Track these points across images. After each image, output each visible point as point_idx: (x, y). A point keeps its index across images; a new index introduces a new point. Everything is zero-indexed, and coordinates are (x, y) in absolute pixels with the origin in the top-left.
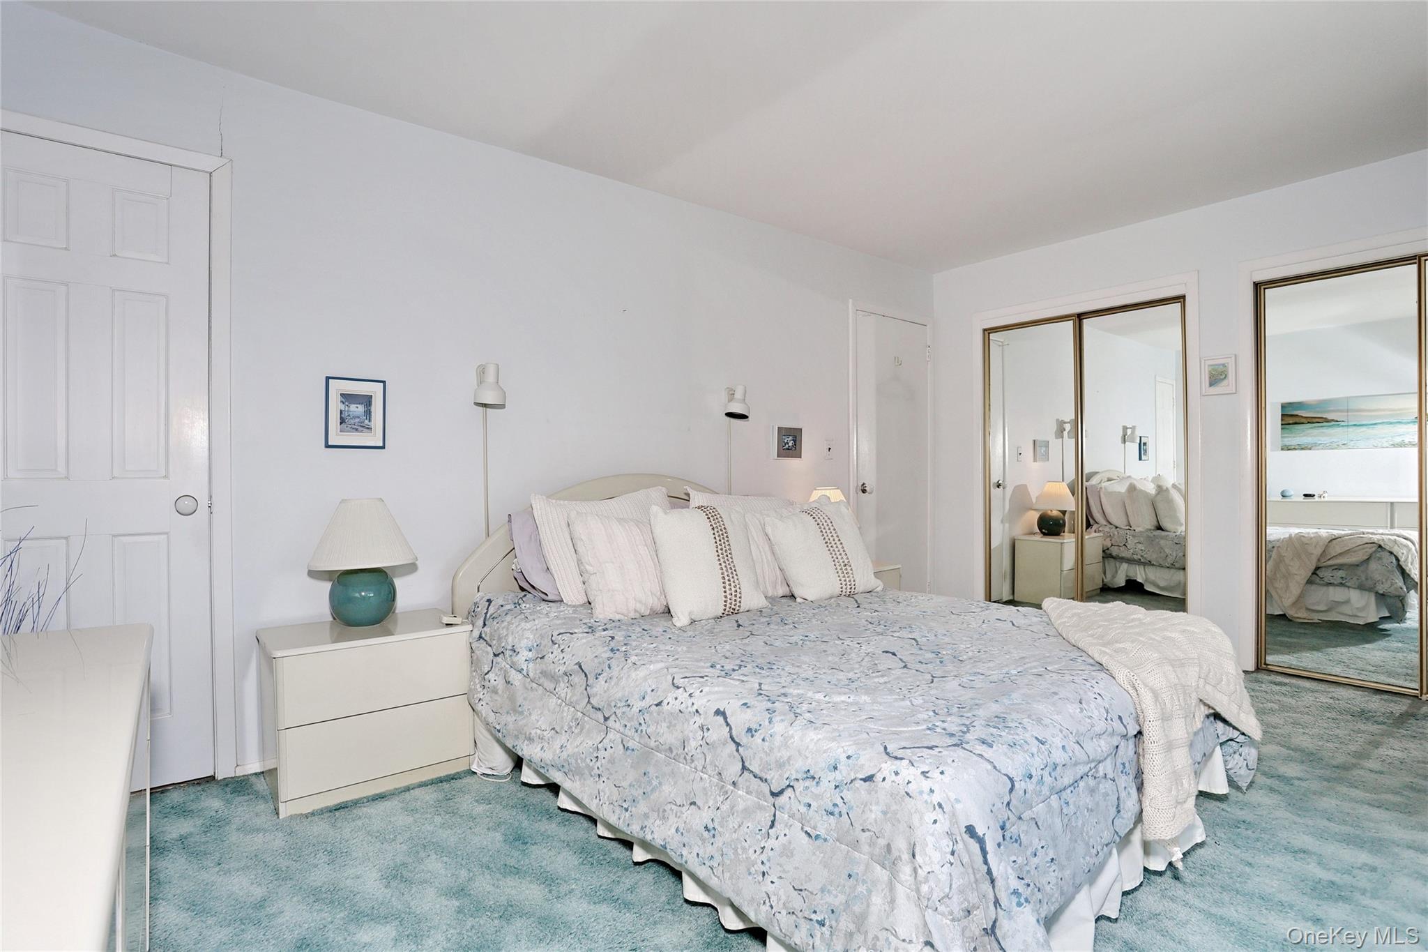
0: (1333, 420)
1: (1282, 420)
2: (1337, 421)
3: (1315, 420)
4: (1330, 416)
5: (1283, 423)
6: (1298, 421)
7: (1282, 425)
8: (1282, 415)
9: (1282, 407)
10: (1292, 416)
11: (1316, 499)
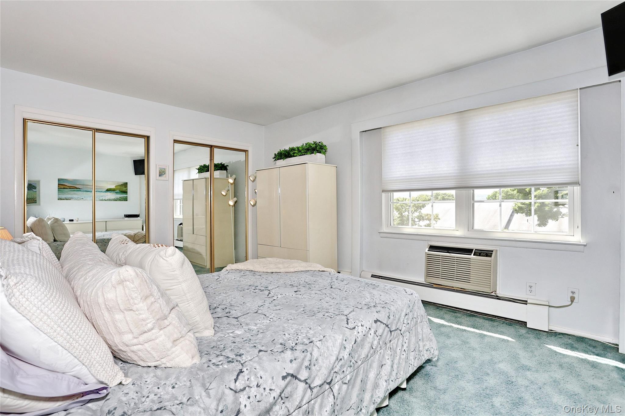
0: (78, 188)
1: (58, 186)
2: (80, 189)
3: (72, 188)
4: (77, 186)
5: (59, 187)
6: (65, 187)
7: (58, 188)
8: (58, 184)
9: (58, 180)
10: (63, 185)
11: (74, 222)
